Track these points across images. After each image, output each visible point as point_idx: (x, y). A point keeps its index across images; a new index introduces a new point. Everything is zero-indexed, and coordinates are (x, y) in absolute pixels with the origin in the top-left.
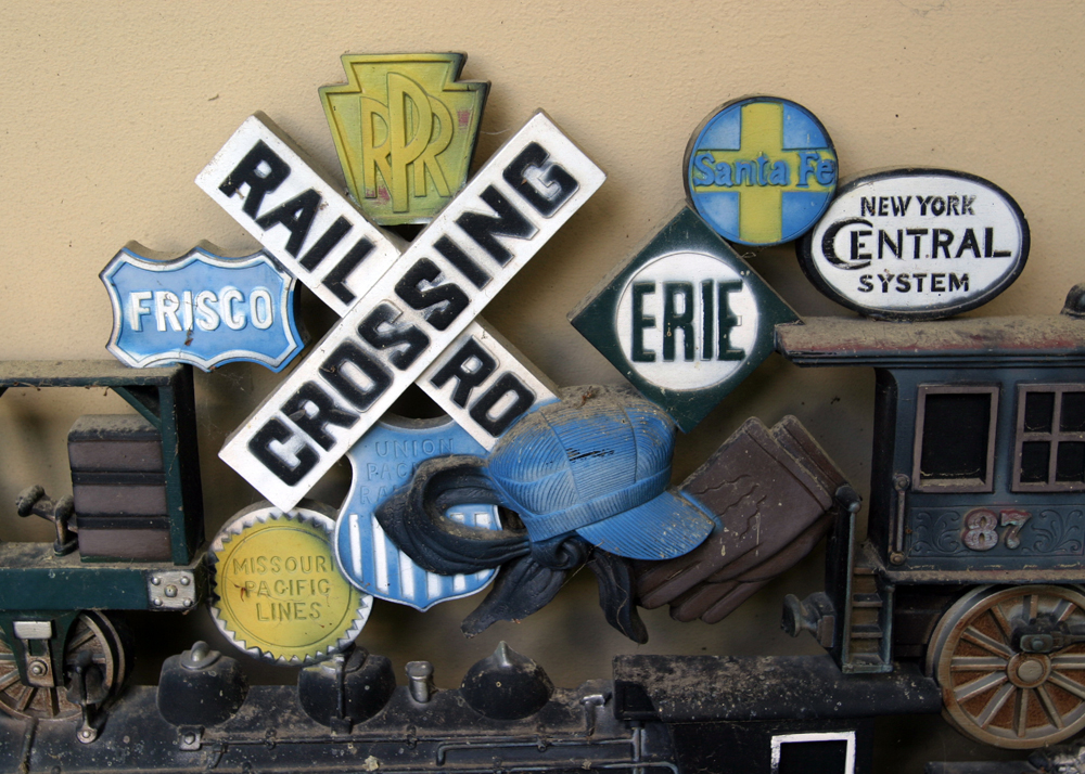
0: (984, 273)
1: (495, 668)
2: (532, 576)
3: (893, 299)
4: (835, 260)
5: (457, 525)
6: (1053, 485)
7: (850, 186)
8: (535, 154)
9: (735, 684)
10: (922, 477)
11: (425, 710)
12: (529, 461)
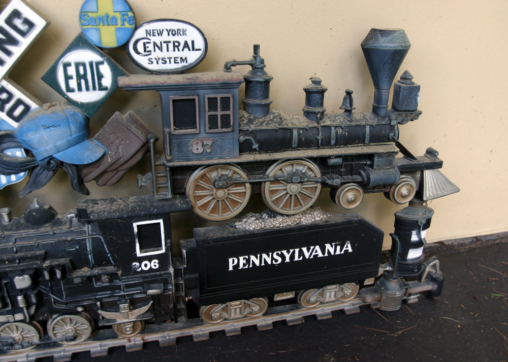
0: (193, 57)
1: (33, 208)
2: (41, 174)
3: (161, 67)
4: (138, 53)
5: (8, 156)
6: (220, 130)
7: (141, 26)
8: (16, 14)
9: (119, 206)
10: (175, 129)
11: (8, 225)
12: (28, 130)
